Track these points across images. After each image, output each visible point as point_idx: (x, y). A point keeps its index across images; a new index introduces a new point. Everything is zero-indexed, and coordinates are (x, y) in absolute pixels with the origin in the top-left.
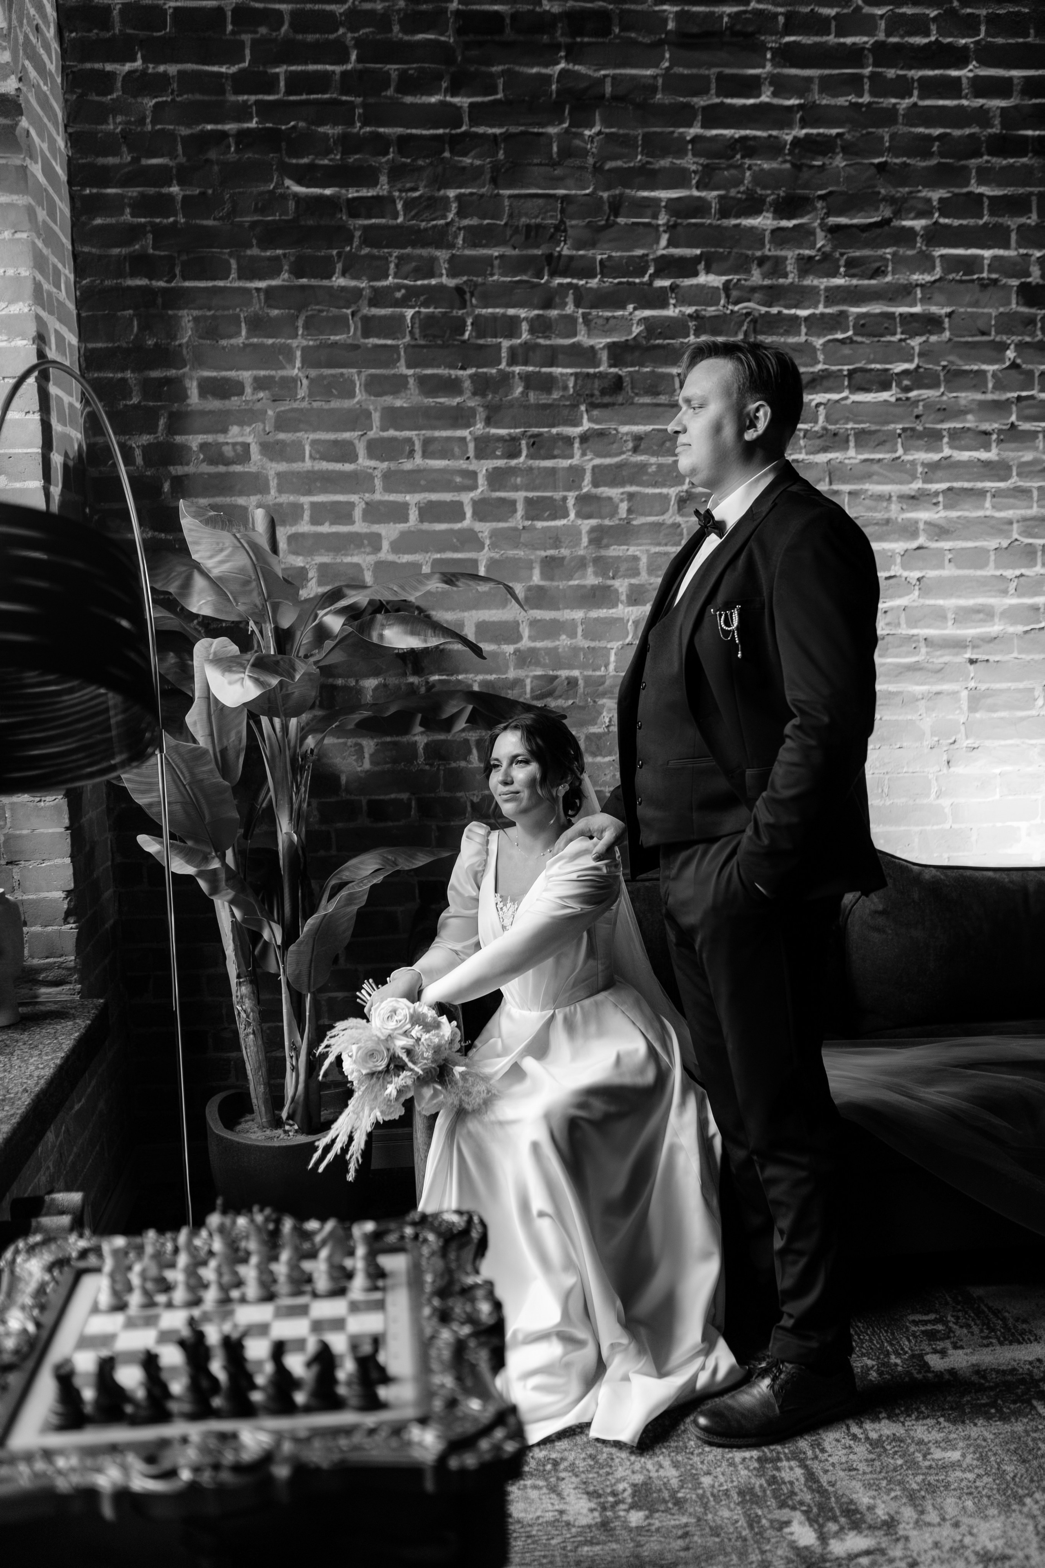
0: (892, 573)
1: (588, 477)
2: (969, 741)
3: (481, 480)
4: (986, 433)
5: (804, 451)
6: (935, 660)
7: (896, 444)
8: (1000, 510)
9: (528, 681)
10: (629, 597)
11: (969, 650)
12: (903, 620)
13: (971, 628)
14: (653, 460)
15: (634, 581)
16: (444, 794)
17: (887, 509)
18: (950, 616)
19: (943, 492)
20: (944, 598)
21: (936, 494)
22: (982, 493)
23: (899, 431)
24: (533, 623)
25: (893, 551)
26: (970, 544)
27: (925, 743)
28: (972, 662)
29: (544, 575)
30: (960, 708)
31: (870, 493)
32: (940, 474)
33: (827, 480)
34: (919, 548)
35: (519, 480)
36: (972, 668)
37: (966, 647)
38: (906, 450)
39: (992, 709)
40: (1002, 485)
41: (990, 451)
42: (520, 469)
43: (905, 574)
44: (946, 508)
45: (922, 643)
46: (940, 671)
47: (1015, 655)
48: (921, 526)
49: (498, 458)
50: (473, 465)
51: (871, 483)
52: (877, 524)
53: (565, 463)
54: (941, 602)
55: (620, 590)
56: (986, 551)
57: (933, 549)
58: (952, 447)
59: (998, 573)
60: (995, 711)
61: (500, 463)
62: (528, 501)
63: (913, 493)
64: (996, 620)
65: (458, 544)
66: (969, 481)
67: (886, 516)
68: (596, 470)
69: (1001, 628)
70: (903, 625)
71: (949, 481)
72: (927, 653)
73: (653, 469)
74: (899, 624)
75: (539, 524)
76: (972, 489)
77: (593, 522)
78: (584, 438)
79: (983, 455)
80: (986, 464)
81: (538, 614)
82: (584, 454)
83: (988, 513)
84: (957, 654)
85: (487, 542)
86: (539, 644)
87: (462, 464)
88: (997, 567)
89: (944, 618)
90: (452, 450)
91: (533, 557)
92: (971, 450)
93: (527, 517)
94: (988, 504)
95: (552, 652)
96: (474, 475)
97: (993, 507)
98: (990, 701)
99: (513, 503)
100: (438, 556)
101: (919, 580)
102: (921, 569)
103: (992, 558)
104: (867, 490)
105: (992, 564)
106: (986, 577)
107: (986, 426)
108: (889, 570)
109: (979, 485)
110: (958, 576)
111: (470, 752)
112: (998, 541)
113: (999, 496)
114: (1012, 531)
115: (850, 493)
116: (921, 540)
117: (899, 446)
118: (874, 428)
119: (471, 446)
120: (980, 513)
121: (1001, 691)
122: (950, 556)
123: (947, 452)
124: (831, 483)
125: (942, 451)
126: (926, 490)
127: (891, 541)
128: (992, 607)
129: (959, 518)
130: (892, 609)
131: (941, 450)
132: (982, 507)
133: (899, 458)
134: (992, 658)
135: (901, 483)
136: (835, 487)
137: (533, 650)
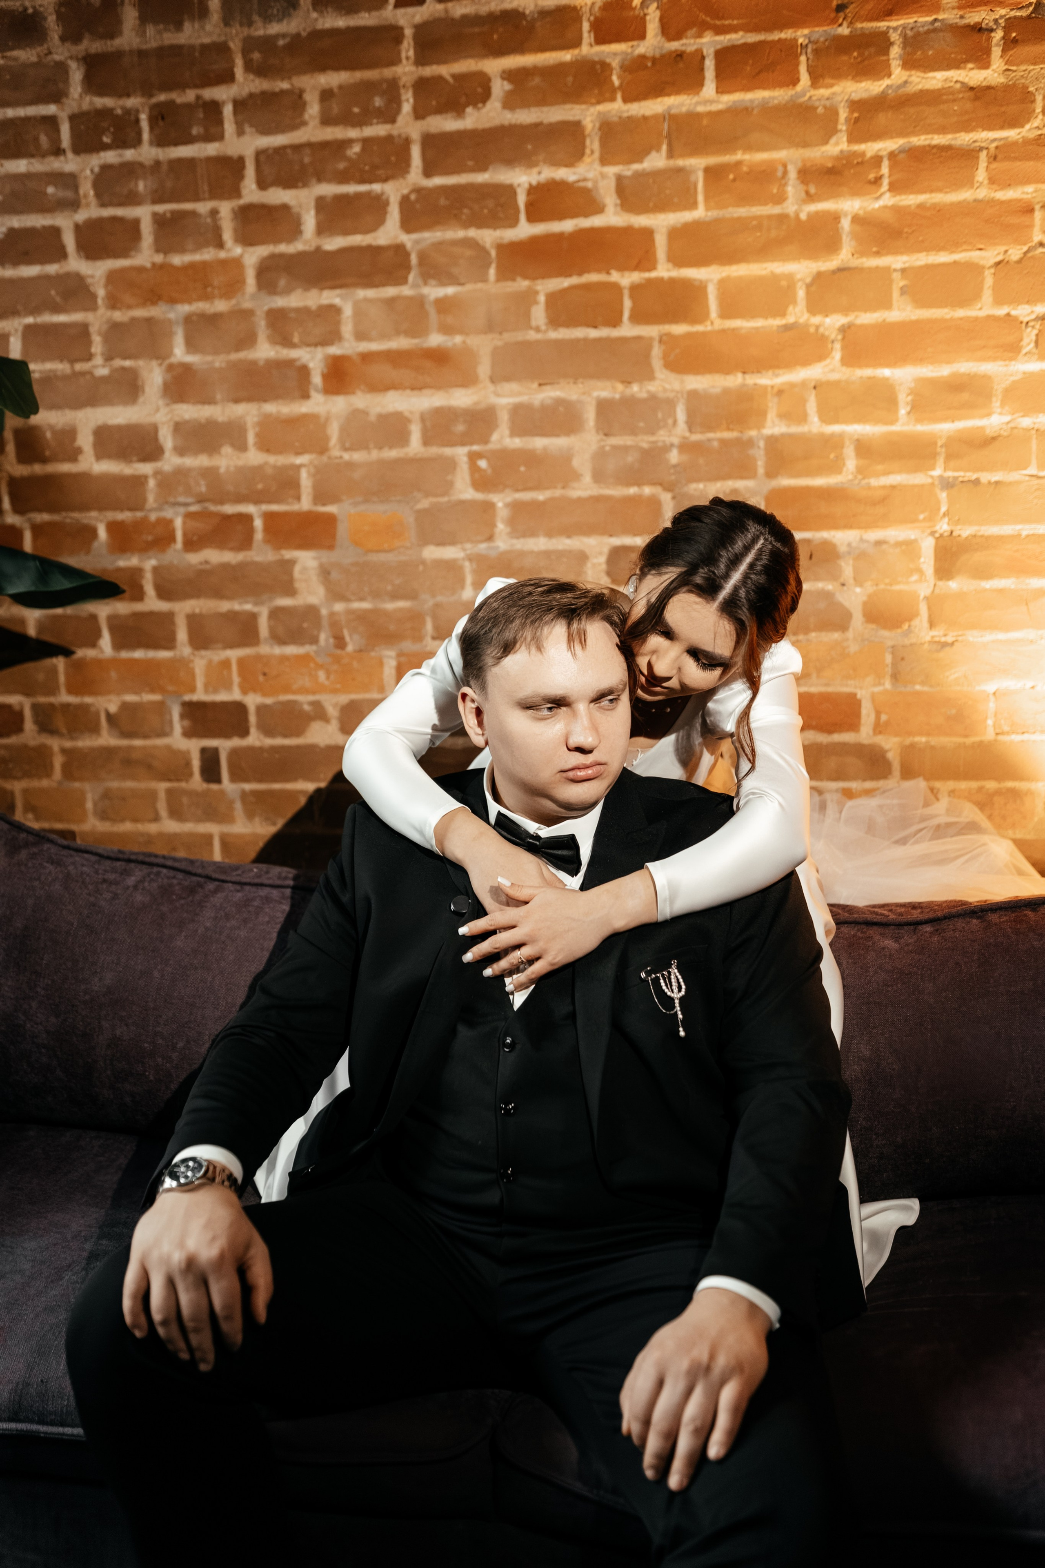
0: (790, 319)
1: (250, 171)
2: (934, 633)
3: (87, 188)
4: (978, 29)
5: (619, 96)
6: (874, 482)
7: (798, 64)
8: (1007, 185)
9: (178, 523)
10: (326, 377)
11: (940, 461)
12: (812, 406)
13: (945, 419)
14: (353, 133)
15: (334, 350)
16: (65, 698)
17: (780, 199)
18: (904, 399)
19: (892, 155)
20: (888, 365)
21: (877, 160)
22: (969, 155)
23: (800, 41)
24: (178, 428)
25: (790, 277)
26: (943, 258)
27: (850, 634)
28: (948, 484)
29: (191, 345)
30: (920, 571)
31: (745, 169)
32: (882, 119)
33: (664, 147)
34: (840, 270)
35: (141, 186)
36: (943, 496)
37: (934, 456)
38: (816, 79)
39: (982, 573)
40: (1012, 134)
41: (986, 65)
42: (141, 165)
43: (816, 320)
44: (894, 188)
45: (849, 452)
46: (883, 500)
47: (1032, 470)
48: (846, 224)
49: (106, 147)
50: (69, 164)
51: (749, 148)
52: (759, 227)
53: (211, 149)
54: (886, 372)
55: (311, 365)
56: (975, 269)
57: (871, 270)
58: (908, 64)
59: (1002, 311)
60: (989, 576)
61: (110, 157)
62: (160, 221)
63: (830, 165)
64: (996, 404)
65: (58, 299)
66: (943, 130)
67: (776, 210)
68: (262, 158)
69: (1007, 418)
70: (814, 418)
71: (902, 134)
72: (860, 470)
73: (357, 148)
74: (803, 418)
75: (177, 260)
76: (948, 148)
77: (262, 251)
78: (239, 105)
79: (974, 76)
80: (979, 93)
81: (188, 412)
82: (240, 133)
83: (982, 193)
84: (916, 470)
85: (101, 292)
86: (189, 461)
87: (56, 164)
88: (998, 301)
89: (891, 402)
90: (36, 139)
91: (172, 316)
92: (948, 68)
93: (160, 247)
94: (981, 175)
95: (209, 473)
96: (70, 181)
97: (992, 181)
98: (978, 557)
99: (136, 223)
100: (30, 320)
101: (844, 330)
102: (845, 310)
103: (989, 281)
104: (739, 163)
105: (987, 295)
106: (976, 319)
107: (978, 16)
108: (783, 315)
109: (964, 139)
110: (917, 322)
111: (98, 635)
112: (1004, 248)
113: (1007, 158)
114: (1031, 226)
115: (707, 170)
116: (845, 256)
117: (803, 69)
118: (752, 38)
119: (65, 130)
120: (965, 195)
121: (1001, 539)
122: (902, 283)
123: (898, 74)
124: (671, 155)
125: (889, 75)
126: (855, 154)
127: (785, 259)
128: (986, 378)
129: (921, 206)
130: (792, 385)
131: (882, 70)
132: (969, 182)
133: (803, 94)
134: (985, 477)
135: (805, 145)
136: (680, 162)
137: (180, 473)
